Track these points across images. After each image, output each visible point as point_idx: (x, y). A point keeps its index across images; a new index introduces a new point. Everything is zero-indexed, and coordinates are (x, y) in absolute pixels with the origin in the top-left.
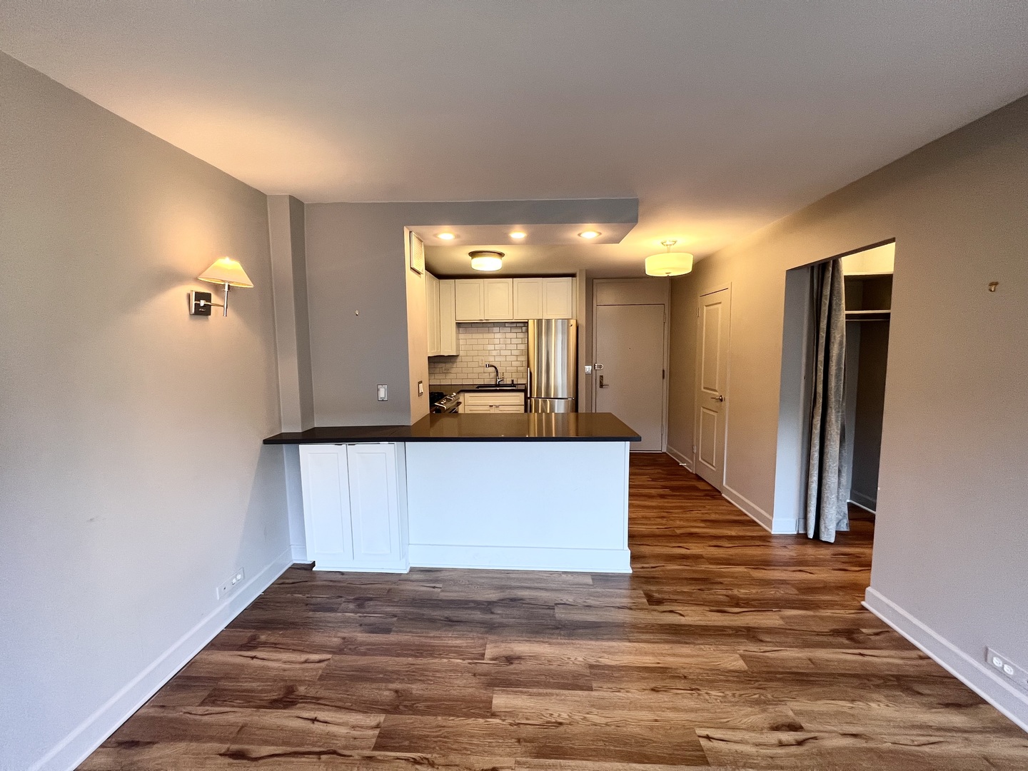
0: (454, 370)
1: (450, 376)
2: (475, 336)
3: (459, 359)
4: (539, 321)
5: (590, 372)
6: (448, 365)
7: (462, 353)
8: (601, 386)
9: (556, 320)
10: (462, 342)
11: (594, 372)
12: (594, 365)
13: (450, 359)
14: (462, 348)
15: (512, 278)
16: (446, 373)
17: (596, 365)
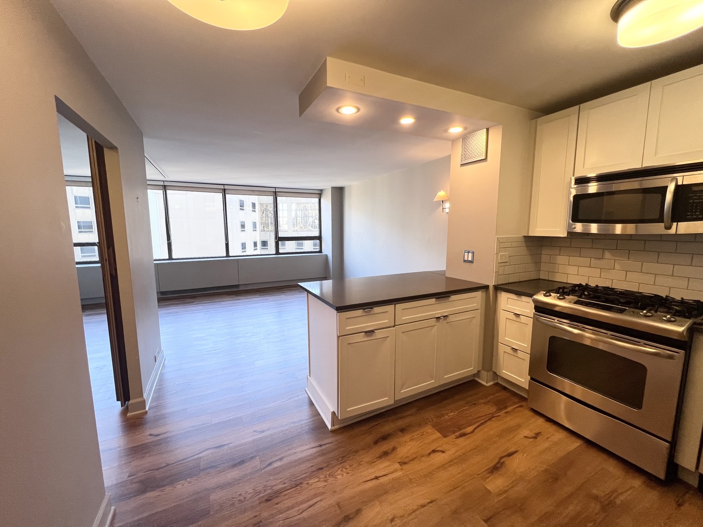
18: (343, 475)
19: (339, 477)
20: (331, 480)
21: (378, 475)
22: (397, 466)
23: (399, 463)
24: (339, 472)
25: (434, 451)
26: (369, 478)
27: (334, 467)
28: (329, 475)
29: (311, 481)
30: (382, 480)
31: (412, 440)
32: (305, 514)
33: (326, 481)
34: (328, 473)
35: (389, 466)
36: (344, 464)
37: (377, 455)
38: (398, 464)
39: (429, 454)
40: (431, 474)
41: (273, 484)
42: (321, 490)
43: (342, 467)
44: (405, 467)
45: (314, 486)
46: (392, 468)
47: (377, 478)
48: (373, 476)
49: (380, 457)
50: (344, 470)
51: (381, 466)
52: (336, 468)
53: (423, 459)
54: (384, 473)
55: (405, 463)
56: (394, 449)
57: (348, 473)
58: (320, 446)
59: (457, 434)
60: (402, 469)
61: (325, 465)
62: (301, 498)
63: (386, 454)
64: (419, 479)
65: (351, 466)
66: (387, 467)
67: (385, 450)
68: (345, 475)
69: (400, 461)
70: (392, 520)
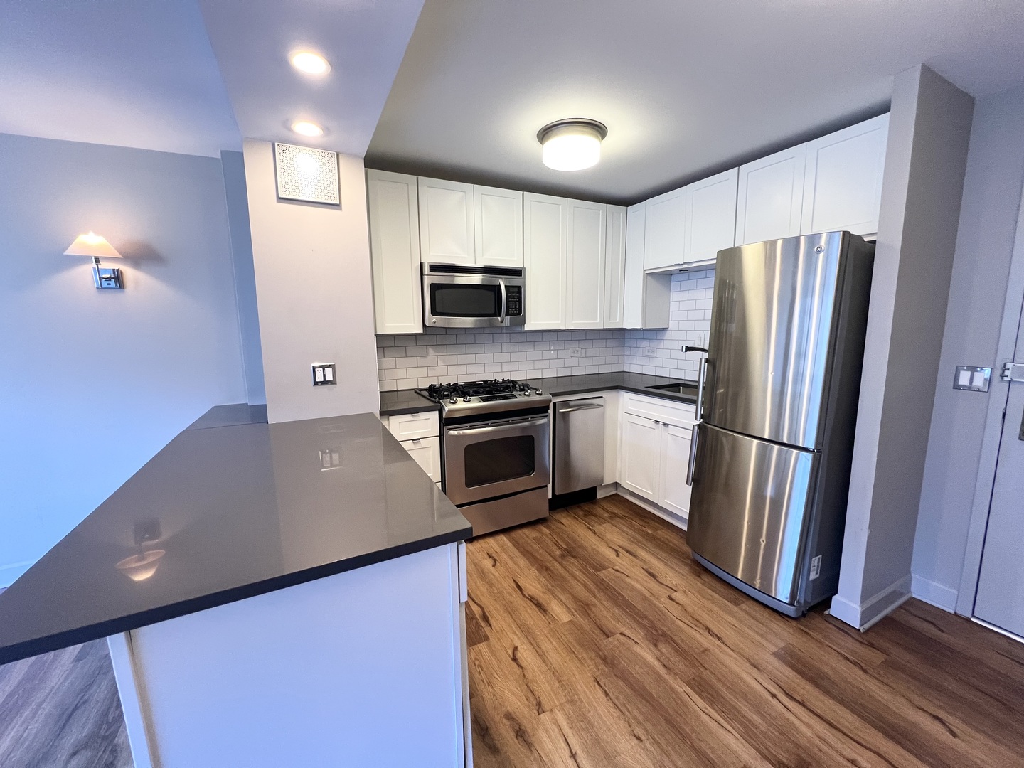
0: (660, 353)
1: (657, 362)
3: (667, 335)
5: (979, 383)
6: (653, 344)
7: (672, 326)
10: (673, 306)
11: (999, 389)
12: (999, 365)
13: (653, 333)
14: (673, 316)
15: (738, 165)
16: (649, 357)
17: (1009, 366)
21: (568, 754)
22: (545, 717)
23: (539, 714)
25: (514, 659)
30: (576, 747)
31: (490, 684)
35: (546, 731)
37: (526, 751)
38: (541, 715)
39: (520, 666)
40: (555, 673)
44: (546, 704)
46: (550, 726)
47: (573, 756)
48: (571, 762)
49: (529, 745)
51: (548, 745)
53: (529, 675)
54: (561, 741)
55: (539, 704)
56: (509, 716)
59: (483, 624)
60: (551, 710)
63: (520, 733)
64: (565, 689)
66: (549, 736)
67: (512, 734)
69: (536, 712)
70: (638, 738)
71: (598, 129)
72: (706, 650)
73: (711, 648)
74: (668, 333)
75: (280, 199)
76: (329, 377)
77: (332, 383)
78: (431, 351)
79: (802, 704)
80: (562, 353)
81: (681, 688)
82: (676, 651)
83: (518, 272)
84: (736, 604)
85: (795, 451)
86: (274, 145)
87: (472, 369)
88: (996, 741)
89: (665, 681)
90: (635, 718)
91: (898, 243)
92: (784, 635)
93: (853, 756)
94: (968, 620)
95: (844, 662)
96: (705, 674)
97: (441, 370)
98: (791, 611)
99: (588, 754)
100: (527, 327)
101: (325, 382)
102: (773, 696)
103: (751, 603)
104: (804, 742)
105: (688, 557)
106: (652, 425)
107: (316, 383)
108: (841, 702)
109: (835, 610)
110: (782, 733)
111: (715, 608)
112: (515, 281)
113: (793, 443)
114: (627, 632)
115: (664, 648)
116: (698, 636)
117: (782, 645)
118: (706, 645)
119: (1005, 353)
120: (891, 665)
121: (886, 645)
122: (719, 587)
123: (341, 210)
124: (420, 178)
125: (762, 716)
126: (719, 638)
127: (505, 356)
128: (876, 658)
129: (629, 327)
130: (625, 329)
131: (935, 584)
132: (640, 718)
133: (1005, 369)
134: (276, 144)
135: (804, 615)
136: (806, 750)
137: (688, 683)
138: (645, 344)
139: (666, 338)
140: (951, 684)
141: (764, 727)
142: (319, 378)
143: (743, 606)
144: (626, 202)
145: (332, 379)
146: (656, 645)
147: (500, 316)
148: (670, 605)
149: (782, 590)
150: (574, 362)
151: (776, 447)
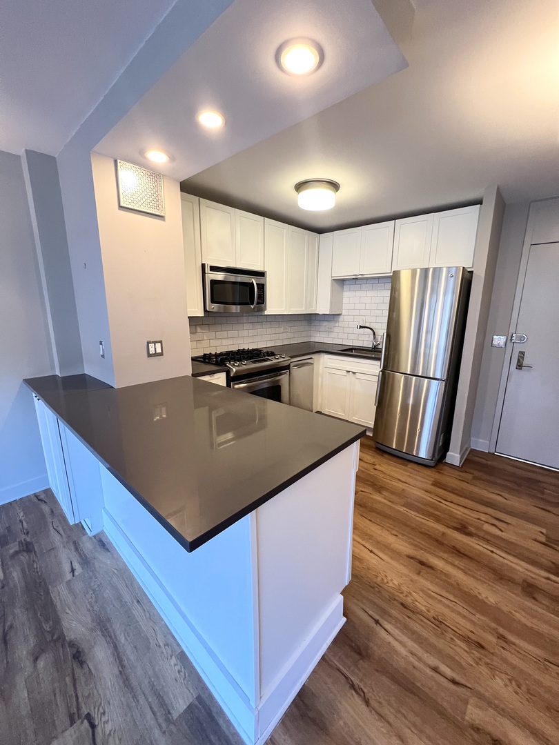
0: (336, 330)
1: (332, 335)
2: (358, 294)
3: (341, 318)
4: (426, 271)
5: (502, 344)
6: (332, 324)
7: (344, 312)
8: (520, 366)
9: (449, 268)
10: (345, 300)
11: (510, 345)
12: (510, 335)
13: (333, 317)
14: (345, 306)
15: (395, 219)
16: (329, 332)
17: (514, 335)
18: (392, 580)
19: (396, 583)
20: (404, 589)
21: (369, 552)
24: (391, 585)
26: (377, 557)
27: (390, 592)
28: (402, 593)
29: (423, 608)
30: (371, 548)
32: (452, 598)
33: (410, 593)
34: (401, 595)
36: (379, 583)
41: (466, 653)
42: (421, 594)
43: (385, 584)
45: (424, 603)
47: (371, 552)
48: (371, 554)
50: (385, 581)
52: (390, 589)
57: (386, 576)
58: (377, 622)
61: (395, 602)
62: (446, 611)
65: (377, 577)
68: (389, 578)
70: (396, 535)
71: (335, 186)
72: (403, 490)
73: (405, 488)
74: (342, 316)
75: (121, 207)
76: (159, 351)
77: (161, 354)
78: (199, 330)
79: (451, 502)
80: (278, 330)
81: (402, 509)
82: (391, 493)
83: (262, 274)
84: (406, 466)
85: (426, 380)
86: (116, 162)
87: (225, 342)
88: (519, 497)
89: (393, 508)
90: (390, 527)
91: (483, 275)
92: (432, 475)
93: (478, 517)
94: (494, 454)
95: (460, 482)
96: (409, 500)
97: (205, 343)
98: (432, 463)
99: (377, 548)
100: (266, 313)
101: (156, 355)
102: (440, 502)
103: (411, 464)
104: (459, 517)
105: (372, 447)
106: (345, 373)
107: (150, 355)
108: (466, 498)
109: (448, 460)
110: (450, 516)
111: (398, 470)
112: (261, 280)
113: (425, 376)
114: (363, 490)
115: (385, 493)
116: (396, 484)
117: (433, 480)
118: (403, 487)
119: (512, 330)
120: (475, 478)
121: (471, 471)
122: (395, 459)
123: (164, 220)
124: (201, 199)
125: (440, 511)
126: (406, 483)
127: (245, 333)
128: (469, 477)
129: (321, 313)
130: (318, 314)
131: (481, 440)
132: (392, 527)
133: (512, 337)
134: (119, 161)
135: (436, 465)
136: (462, 520)
137: (403, 506)
138: (325, 324)
139: (340, 320)
140: (499, 481)
141: (443, 516)
142: (152, 351)
143: (409, 466)
144: (320, 231)
145: (160, 351)
146: (380, 493)
147: (253, 305)
148: (376, 472)
149: (423, 454)
150: (284, 336)
151: (414, 378)
